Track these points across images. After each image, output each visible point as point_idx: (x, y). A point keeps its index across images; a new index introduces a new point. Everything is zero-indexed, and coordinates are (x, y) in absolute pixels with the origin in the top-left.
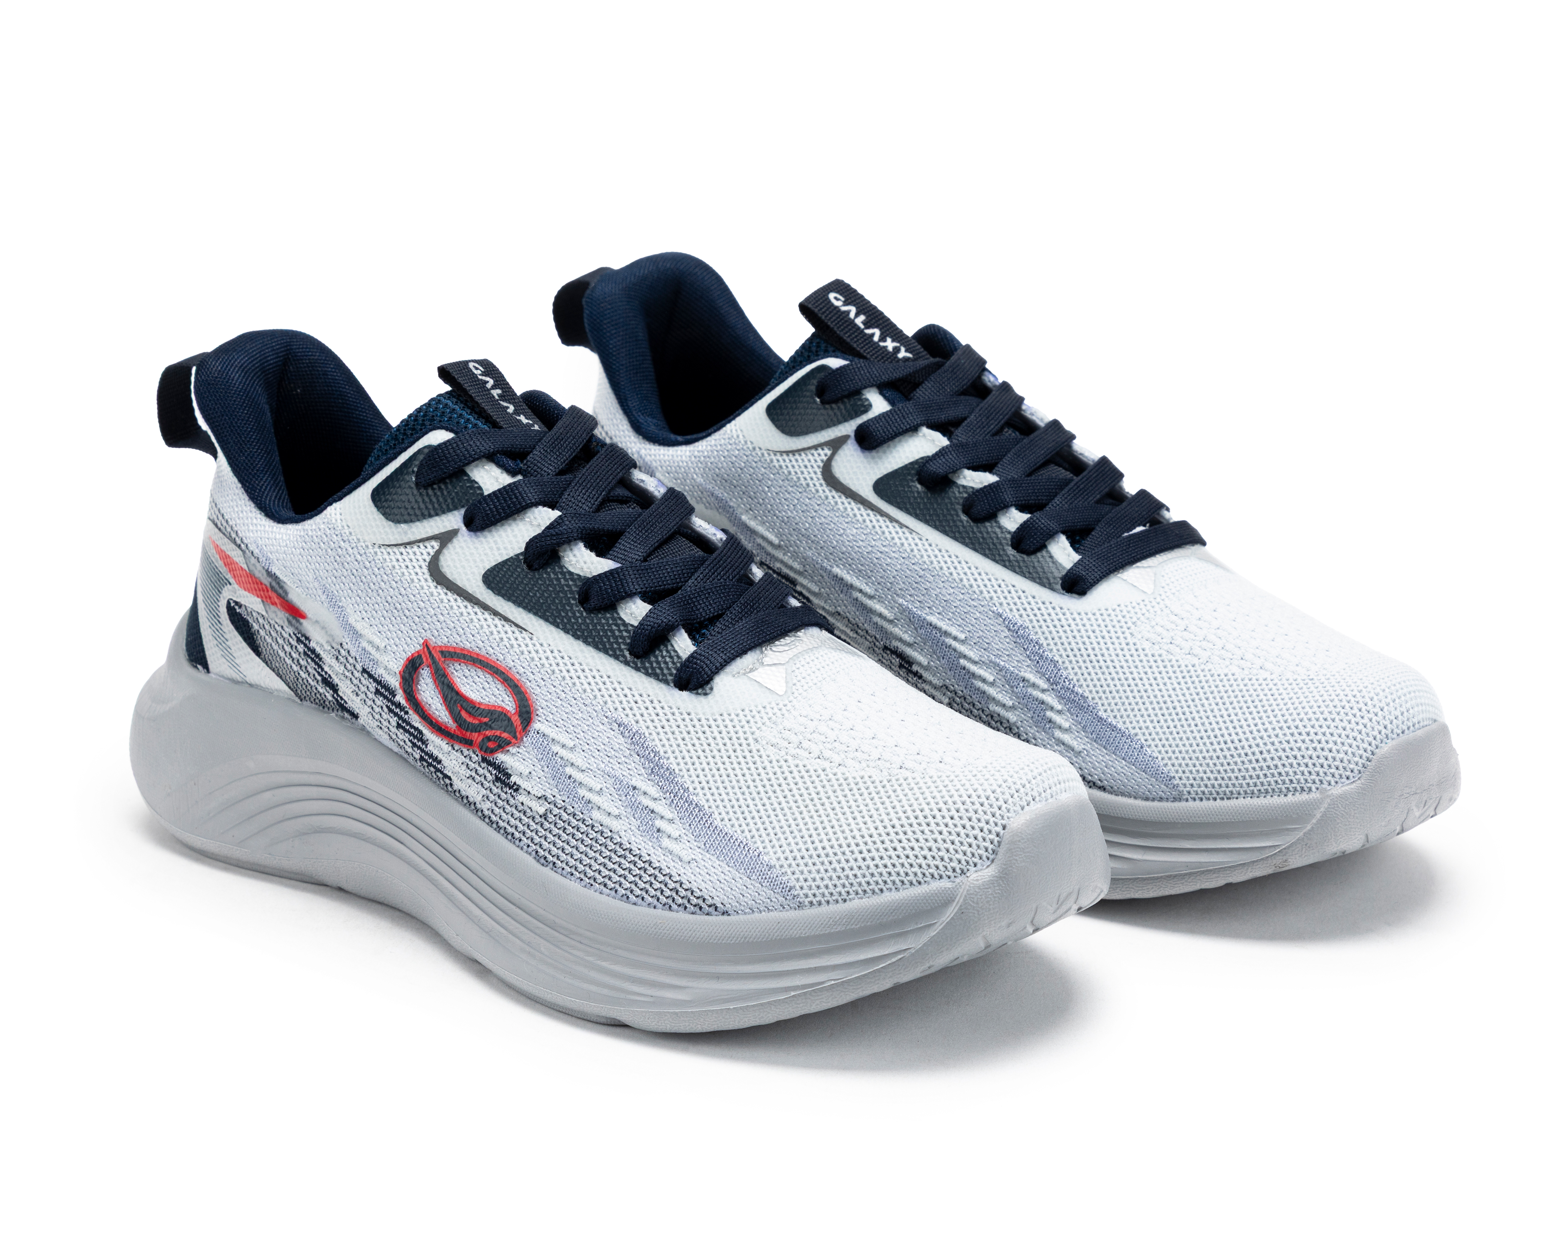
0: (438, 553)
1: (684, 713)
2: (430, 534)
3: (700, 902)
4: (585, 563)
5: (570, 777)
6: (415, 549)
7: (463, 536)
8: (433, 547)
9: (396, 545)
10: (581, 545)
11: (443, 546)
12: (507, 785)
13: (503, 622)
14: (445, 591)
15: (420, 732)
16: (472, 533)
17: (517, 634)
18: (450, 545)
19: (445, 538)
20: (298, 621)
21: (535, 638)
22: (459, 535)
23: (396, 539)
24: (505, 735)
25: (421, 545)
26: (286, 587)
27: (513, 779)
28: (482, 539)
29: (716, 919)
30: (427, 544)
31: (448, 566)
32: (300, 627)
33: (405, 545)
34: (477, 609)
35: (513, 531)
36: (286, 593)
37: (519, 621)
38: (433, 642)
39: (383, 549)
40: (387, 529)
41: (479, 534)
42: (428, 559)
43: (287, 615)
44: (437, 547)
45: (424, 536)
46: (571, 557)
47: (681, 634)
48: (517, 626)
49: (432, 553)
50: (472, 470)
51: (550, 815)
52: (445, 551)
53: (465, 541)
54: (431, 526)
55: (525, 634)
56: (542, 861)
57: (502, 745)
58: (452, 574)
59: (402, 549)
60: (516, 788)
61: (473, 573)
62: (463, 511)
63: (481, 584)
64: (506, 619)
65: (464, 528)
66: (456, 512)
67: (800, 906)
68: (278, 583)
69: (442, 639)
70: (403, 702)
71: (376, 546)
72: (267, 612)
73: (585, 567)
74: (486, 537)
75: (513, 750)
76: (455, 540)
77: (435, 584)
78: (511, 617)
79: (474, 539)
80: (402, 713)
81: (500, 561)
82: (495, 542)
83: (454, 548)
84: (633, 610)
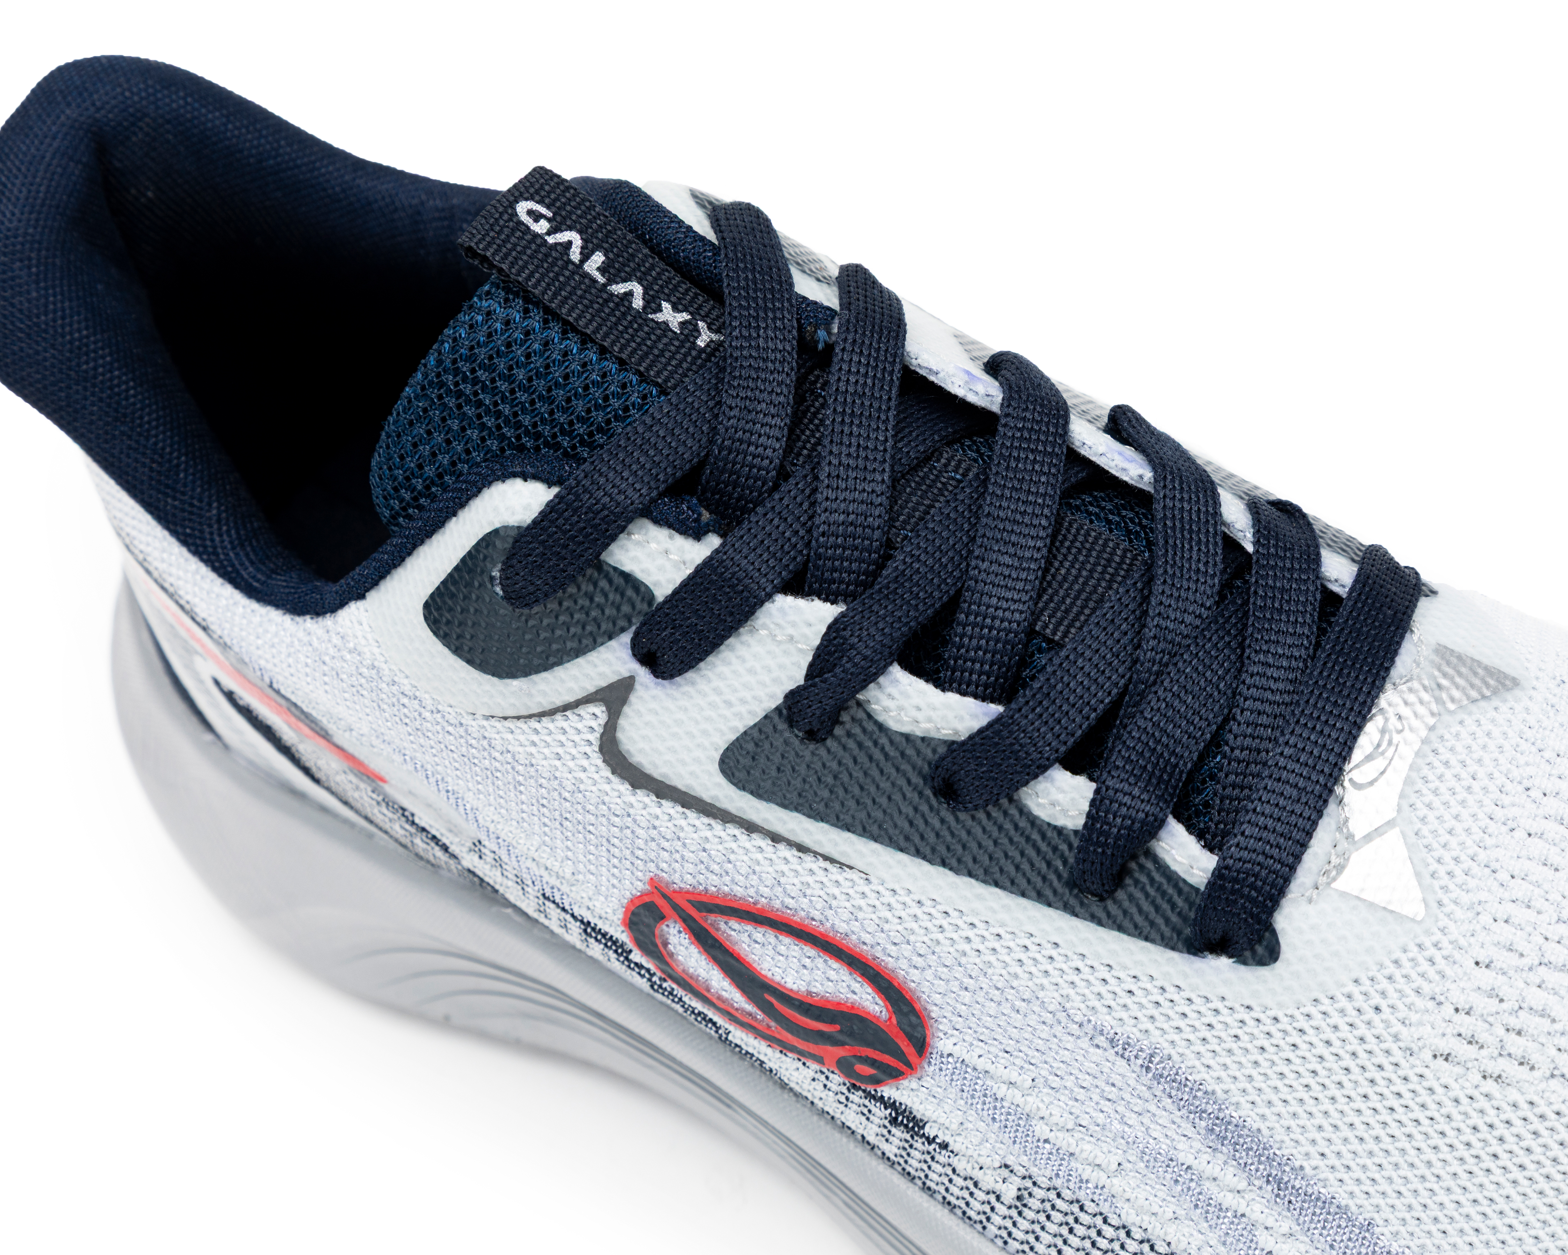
0: (610, 727)
1: (1237, 1007)
2: (580, 695)
4: (919, 709)
6: (561, 722)
7: (647, 687)
8: (595, 716)
9: (519, 717)
10: (896, 671)
11: (614, 712)
13: (796, 853)
14: (655, 799)
16: (664, 680)
17: (835, 876)
18: (626, 709)
19: (614, 697)
21: (874, 879)
22: (637, 686)
23: (512, 705)
25: (570, 714)
28: (687, 688)
30: (581, 710)
31: (641, 751)
33: (536, 714)
35: (742, 660)
37: (827, 850)
38: (667, 882)
40: (487, 687)
41: (678, 679)
42: (595, 738)
44: (603, 718)
45: (571, 698)
46: (887, 700)
47: (1173, 832)
48: (828, 858)
49: (598, 727)
50: (612, 554)
52: (622, 722)
53: (654, 697)
55: (850, 873)
57: (886, 1075)
58: (656, 766)
59: (533, 723)
61: (697, 760)
62: (626, 638)
63: (722, 781)
64: (802, 848)
65: (643, 674)
66: (613, 643)
73: (920, 716)
74: (693, 683)
75: (910, 1083)
76: (633, 698)
81: (742, 730)
82: (717, 691)
83: (639, 714)
84: (1057, 796)
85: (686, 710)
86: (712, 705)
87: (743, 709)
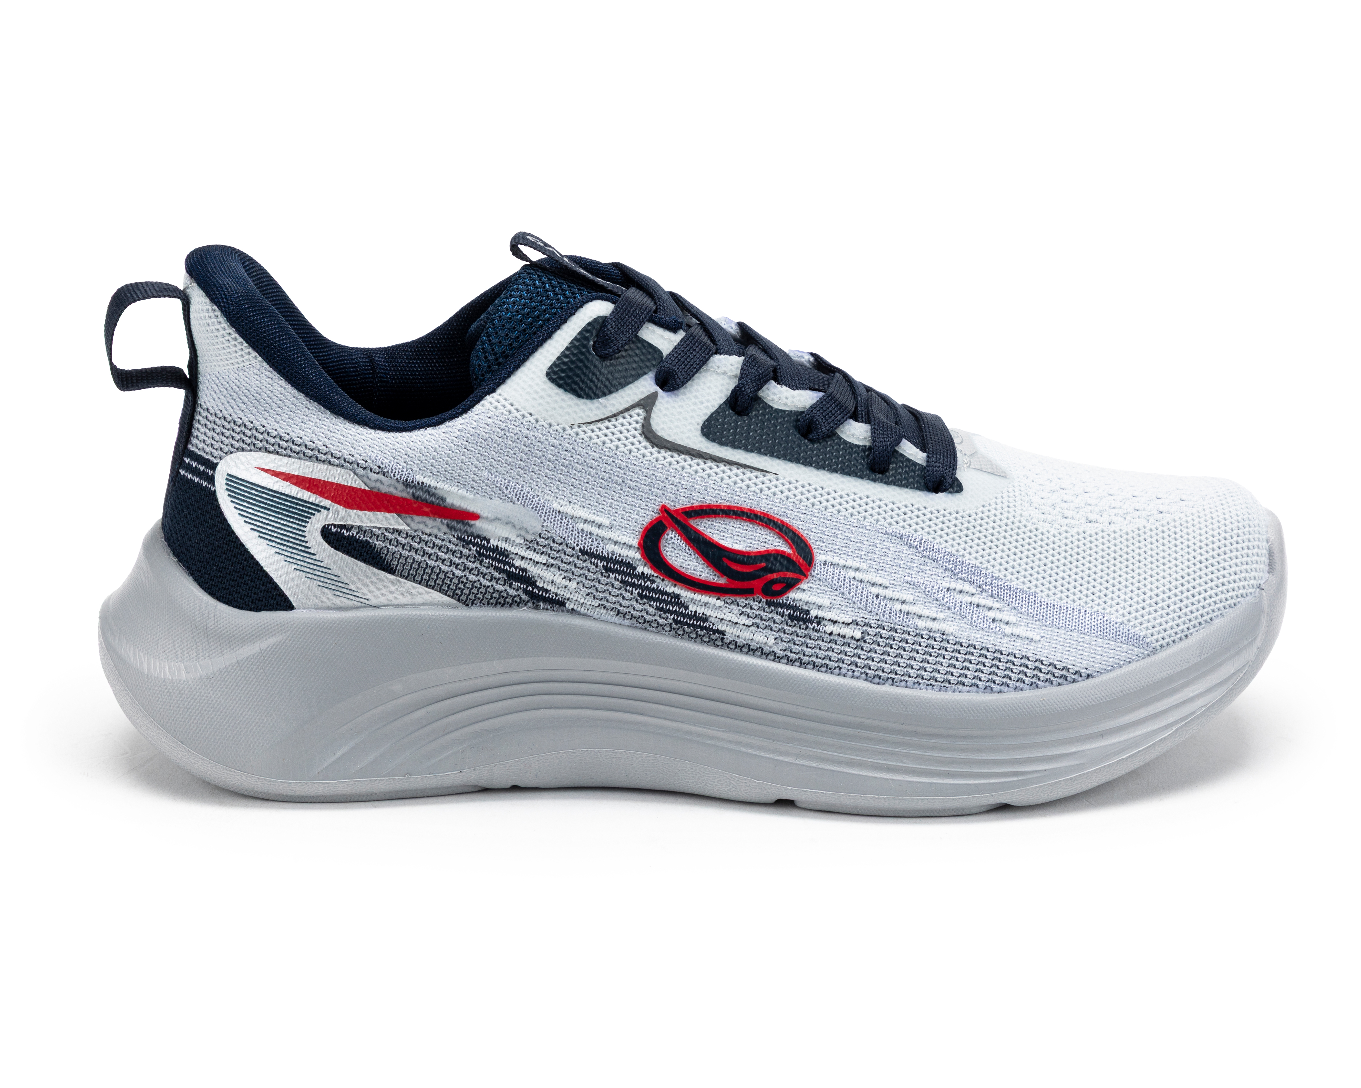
0: (647, 419)
1: (953, 512)
2: (631, 403)
3: (1064, 672)
4: (787, 398)
5: (877, 596)
6: (621, 420)
7: (662, 397)
8: (639, 415)
9: (598, 421)
10: (773, 382)
11: (648, 412)
12: (806, 621)
13: (742, 470)
14: (670, 453)
15: (678, 596)
16: (670, 393)
17: (762, 478)
18: (655, 410)
19: (647, 404)
20: (465, 524)
21: (780, 477)
22: (659, 397)
23: (596, 415)
24: (789, 575)
25: (626, 415)
26: (440, 493)
27: (814, 613)
28: (681, 397)
29: (1082, 684)
30: (632, 412)
31: (663, 429)
32: (470, 530)
33: (608, 419)
34: (709, 463)
35: (704, 383)
36: (443, 500)
37: (757, 465)
38: (671, 506)
39: (584, 428)
40: (583, 407)
41: (676, 392)
42: (638, 426)
43: (445, 522)
44: (643, 414)
45: (627, 406)
46: (772, 397)
47: (905, 444)
48: (758, 470)
49: (640, 419)
50: (642, 334)
51: (867, 637)
52: (653, 415)
53: (667, 402)
54: (629, 395)
55: (769, 476)
56: (877, 680)
57: (791, 585)
58: (670, 436)
59: (607, 423)
60: (819, 620)
61: (690, 430)
62: (651, 375)
63: (703, 439)
64: (744, 466)
65: (660, 391)
66: (645, 376)
67: (1154, 652)
68: (428, 492)
69: (679, 502)
70: (648, 571)
71: (575, 426)
72: (408, 525)
73: (788, 402)
75: (803, 586)
76: (657, 403)
77: (656, 449)
78: (748, 464)
79: (677, 399)
80: (649, 583)
81: (709, 414)
82: (696, 397)
83: (660, 410)
84: (853, 431)
85: (682, 407)
86: (695, 404)
87: (709, 404)
